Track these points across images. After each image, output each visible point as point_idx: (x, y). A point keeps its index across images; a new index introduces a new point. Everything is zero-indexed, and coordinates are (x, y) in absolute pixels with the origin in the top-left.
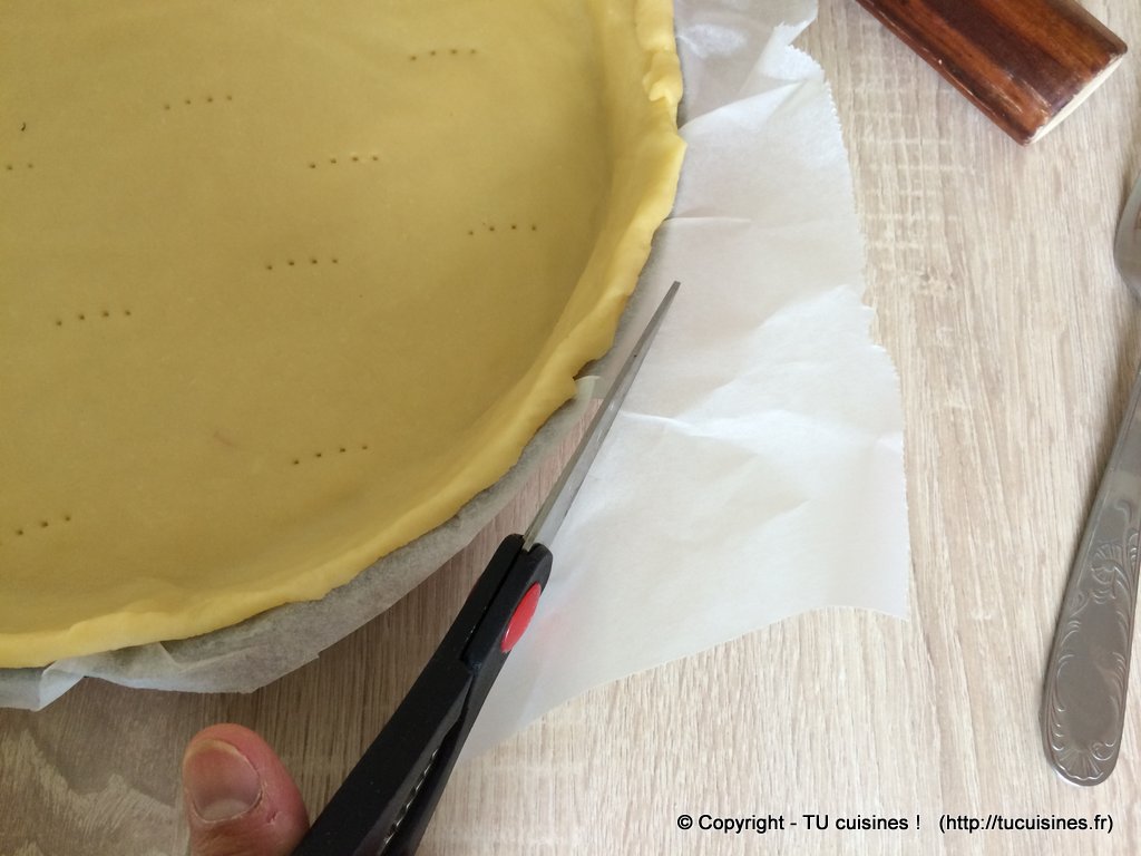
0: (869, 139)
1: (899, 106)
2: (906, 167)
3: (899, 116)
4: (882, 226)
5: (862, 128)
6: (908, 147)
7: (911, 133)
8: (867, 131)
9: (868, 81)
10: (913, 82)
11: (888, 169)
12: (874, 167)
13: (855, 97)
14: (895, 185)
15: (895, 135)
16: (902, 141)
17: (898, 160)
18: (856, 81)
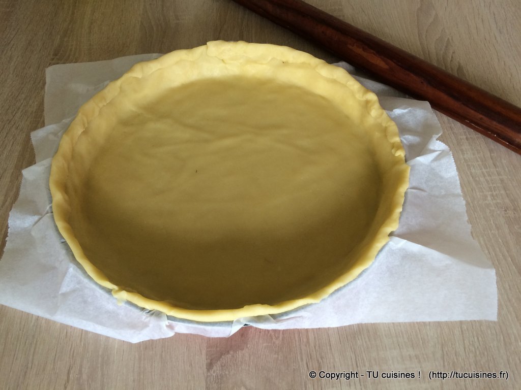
0: (473, 171)
1: (479, 160)
2: (488, 178)
3: (480, 163)
4: (486, 196)
5: (470, 168)
6: (486, 172)
7: (486, 167)
8: (471, 168)
9: (467, 154)
10: (482, 153)
11: (482, 179)
12: (477, 179)
13: (464, 159)
14: (487, 184)
15: (481, 169)
16: (484, 170)
17: (484, 176)
18: (463, 154)
